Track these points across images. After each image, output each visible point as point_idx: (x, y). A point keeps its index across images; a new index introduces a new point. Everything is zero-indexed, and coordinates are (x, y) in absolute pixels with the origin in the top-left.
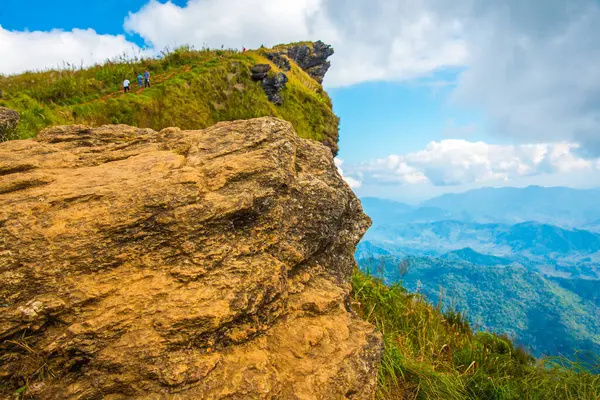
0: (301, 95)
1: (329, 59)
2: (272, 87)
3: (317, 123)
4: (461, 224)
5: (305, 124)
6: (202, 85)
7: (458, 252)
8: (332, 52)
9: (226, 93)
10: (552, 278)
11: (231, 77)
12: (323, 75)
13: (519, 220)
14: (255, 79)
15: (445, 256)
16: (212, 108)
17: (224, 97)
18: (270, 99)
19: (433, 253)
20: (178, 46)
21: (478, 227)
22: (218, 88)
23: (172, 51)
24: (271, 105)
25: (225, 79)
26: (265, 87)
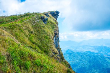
0: (50, 22)
1: (59, 14)
2: (45, 20)
3: (54, 27)
4: (88, 46)
5: (51, 28)
6: (31, 20)
7: (87, 52)
8: (59, 13)
9: (35, 22)
10: (106, 57)
11: (36, 18)
12: (57, 17)
13: (100, 45)
14: (41, 19)
15: (85, 52)
16: (32, 25)
17: (35, 23)
18: (44, 23)
19: (82, 52)
20: (28, 12)
21: (91, 47)
22: (34, 21)
23: (26, 13)
24: (44, 24)
25: (35, 19)
26: (43, 21)
